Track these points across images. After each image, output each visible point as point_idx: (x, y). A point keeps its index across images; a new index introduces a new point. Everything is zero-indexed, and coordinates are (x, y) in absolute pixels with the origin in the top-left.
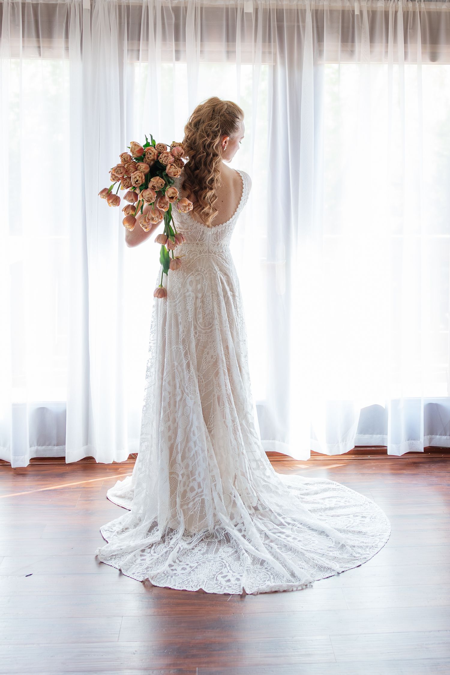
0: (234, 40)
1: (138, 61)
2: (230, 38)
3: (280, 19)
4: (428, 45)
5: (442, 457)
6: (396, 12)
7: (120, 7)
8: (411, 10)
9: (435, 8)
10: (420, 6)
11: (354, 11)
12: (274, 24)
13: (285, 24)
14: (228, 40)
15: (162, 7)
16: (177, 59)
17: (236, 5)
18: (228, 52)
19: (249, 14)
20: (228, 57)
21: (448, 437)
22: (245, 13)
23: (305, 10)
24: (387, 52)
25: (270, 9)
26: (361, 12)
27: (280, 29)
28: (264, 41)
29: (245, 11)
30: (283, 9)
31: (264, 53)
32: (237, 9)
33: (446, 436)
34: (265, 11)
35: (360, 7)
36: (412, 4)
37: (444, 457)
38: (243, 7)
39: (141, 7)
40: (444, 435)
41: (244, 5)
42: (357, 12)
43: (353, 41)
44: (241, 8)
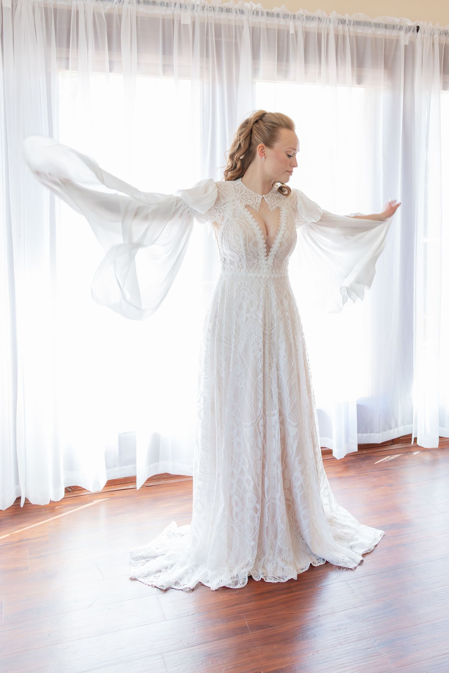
0: (171, 53)
1: (68, 71)
2: (167, 50)
3: (218, 35)
4: (355, 68)
5: (364, 454)
6: (328, 34)
7: (46, 9)
8: (341, 33)
9: (362, 32)
10: (349, 29)
11: (288, 31)
12: (212, 39)
13: (223, 40)
14: (164, 53)
15: (94, 13)
16: (111, 70)
17: (173, 16)
18: (164, 66)
19: (186, 26)
20: (164, 72)
21: (369, 434)
22: (183, 24)
23: (243, 27)
24: (320, 73)
25: (208, 23)
26: (296, 32)
27: (218, 44)
28: (202, 56)
29: (182, 23)
30: (220, 25)
31: (202, 68)
32: (173, 21)
33: (367, 433)
34: (202, 24)
35: (295, 27)
36: (342, 27)
37: (366, 453)
38: (180, 18)
39: (70, 11)
40: (365, 433)
41: (180, 16)
42: (292, 31)
43: (287, 60)
44: (177, 21)
